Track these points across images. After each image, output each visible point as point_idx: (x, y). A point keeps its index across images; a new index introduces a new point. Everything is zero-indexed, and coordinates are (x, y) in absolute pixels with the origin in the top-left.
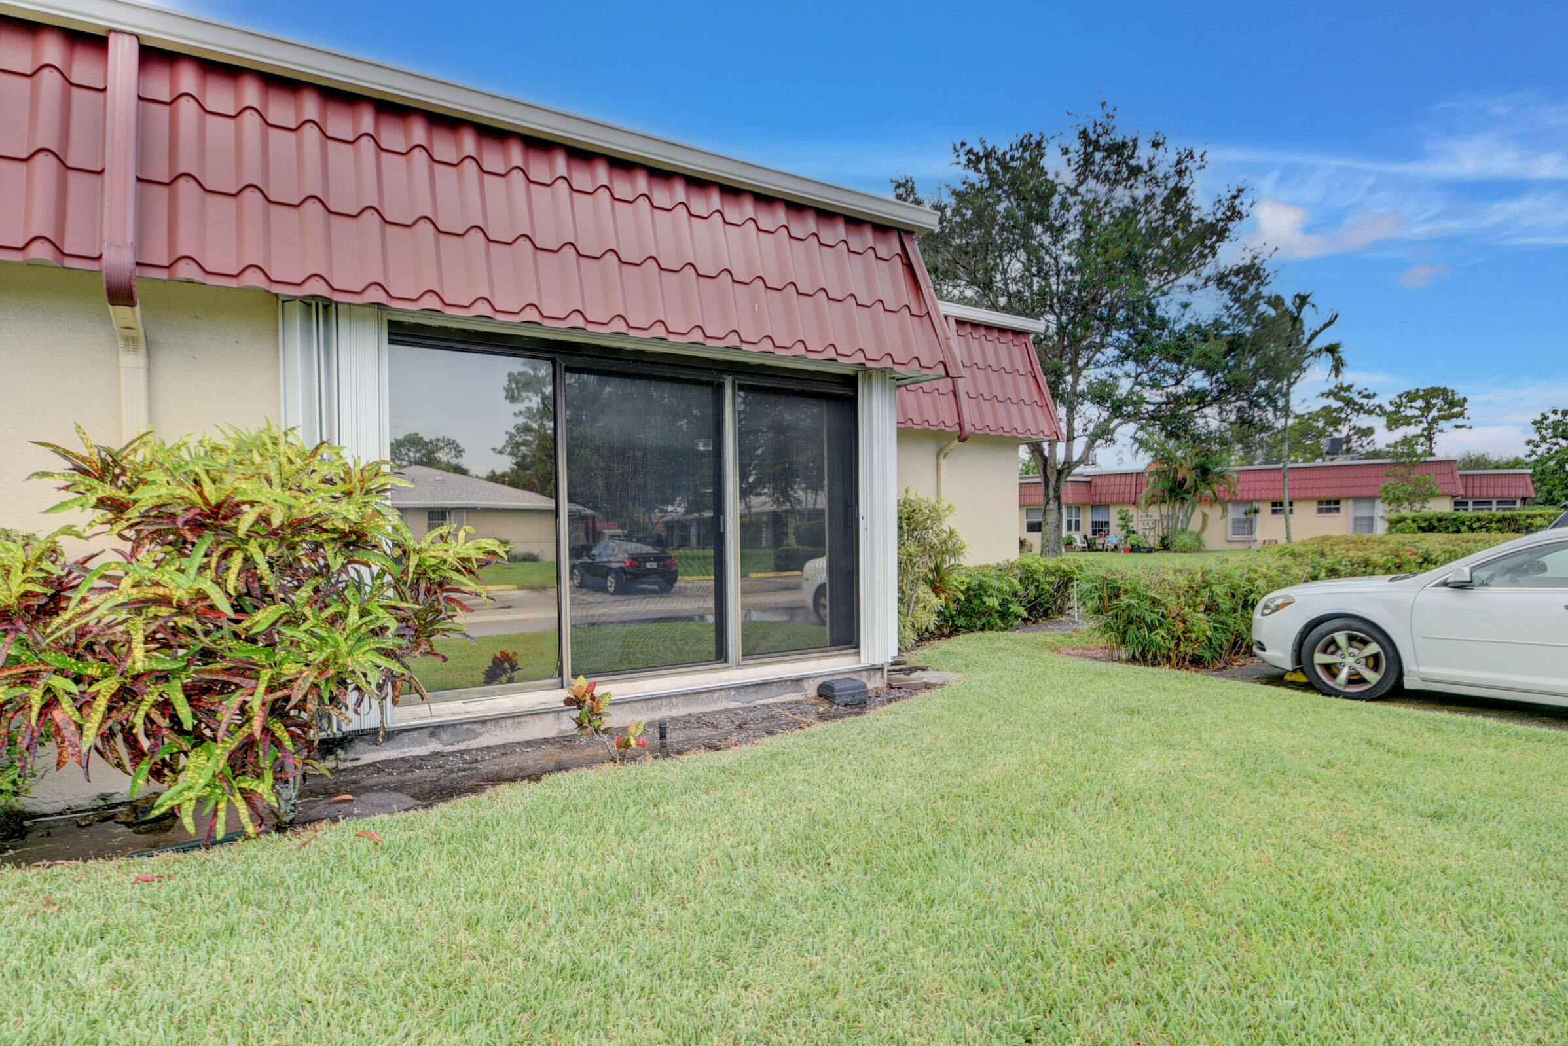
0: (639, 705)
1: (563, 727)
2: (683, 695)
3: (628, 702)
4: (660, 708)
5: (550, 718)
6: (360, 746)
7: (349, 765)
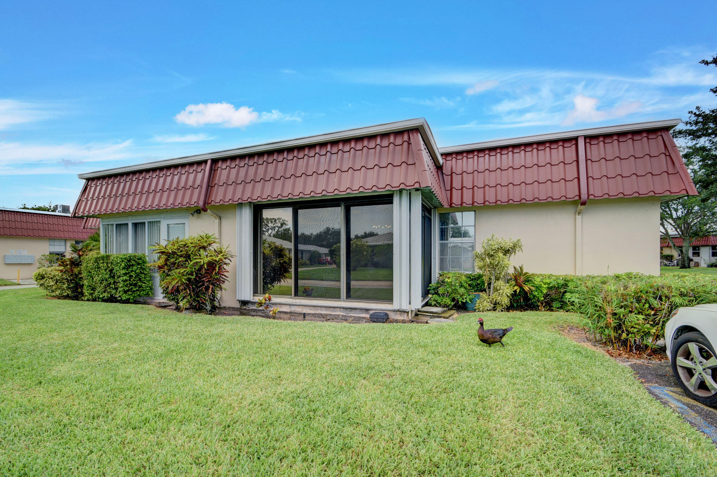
0: (312, 308)
1: (291, 310)
2: (325, 307)
3: (309, 306)
4: (318, 310)
5: (288, 307)
6: (250, 305)
7: (248, 308)
